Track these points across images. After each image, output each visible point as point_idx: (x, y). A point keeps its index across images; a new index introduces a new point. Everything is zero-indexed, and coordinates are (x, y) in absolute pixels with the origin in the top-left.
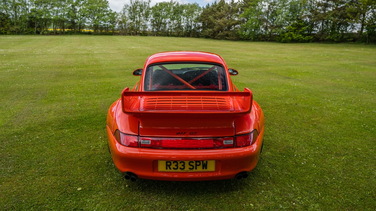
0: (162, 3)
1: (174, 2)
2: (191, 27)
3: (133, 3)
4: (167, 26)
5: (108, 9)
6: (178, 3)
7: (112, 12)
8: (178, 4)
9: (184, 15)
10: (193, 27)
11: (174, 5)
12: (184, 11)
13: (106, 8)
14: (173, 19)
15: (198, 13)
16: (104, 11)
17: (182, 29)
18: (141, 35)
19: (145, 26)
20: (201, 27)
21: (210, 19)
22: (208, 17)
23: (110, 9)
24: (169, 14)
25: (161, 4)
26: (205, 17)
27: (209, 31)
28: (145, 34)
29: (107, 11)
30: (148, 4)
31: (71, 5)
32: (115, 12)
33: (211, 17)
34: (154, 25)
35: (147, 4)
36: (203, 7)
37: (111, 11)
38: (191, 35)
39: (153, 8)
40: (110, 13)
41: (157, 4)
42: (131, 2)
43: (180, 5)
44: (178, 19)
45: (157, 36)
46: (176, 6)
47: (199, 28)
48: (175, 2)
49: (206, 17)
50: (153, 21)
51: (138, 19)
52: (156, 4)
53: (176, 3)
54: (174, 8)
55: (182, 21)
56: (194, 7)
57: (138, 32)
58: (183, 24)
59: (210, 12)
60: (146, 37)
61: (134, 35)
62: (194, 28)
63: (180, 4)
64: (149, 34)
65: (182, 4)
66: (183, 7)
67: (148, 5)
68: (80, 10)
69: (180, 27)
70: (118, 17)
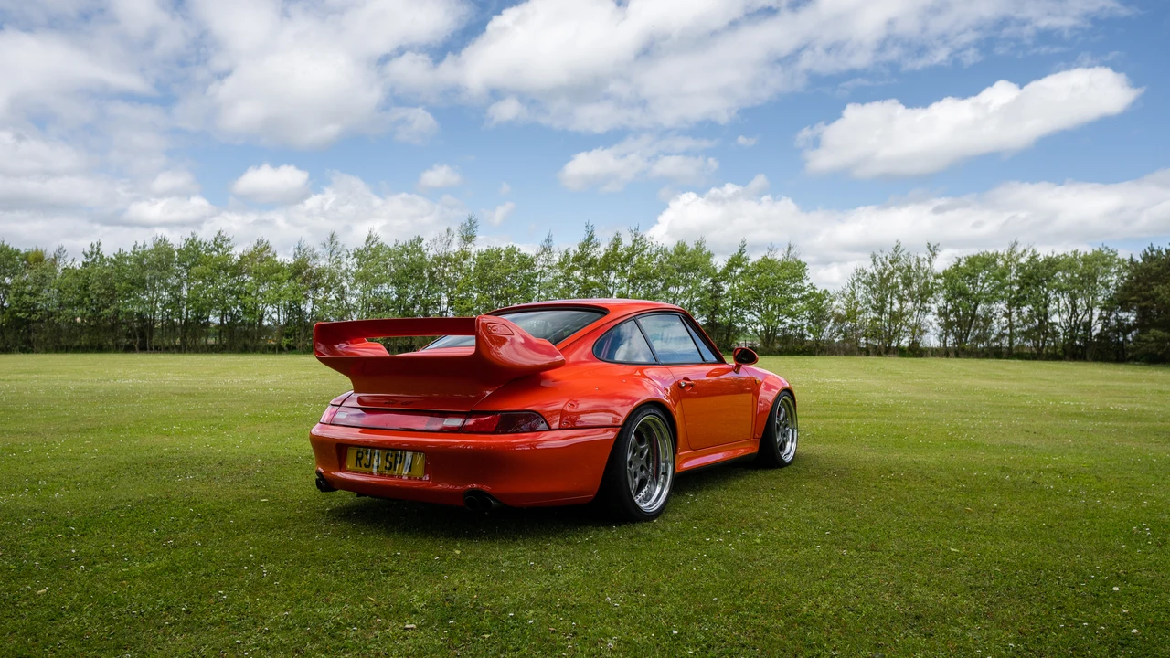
0: (976, 257)
1: (1020, 251)
2: (1088, 326)
3: (880, 264)
4: (998, 325)
5: (806, 283)
6: (1033, 252)
7: (817, 292)
8: (1033, 257)
9: (1060, 290)
10: (1099, 327)
11: (1022, 261)
12: (1059, 274)
13: (800, 281)
14: (1017, 302)
15: (1114, 279)
16: (795, 291)
17: (1055, 334)
18: (901, 352)
19: (918, 330)
20: (1135, 326)
21: (1158, 295)
22: (1150, 288)
23: (811, 284)
24: (1001, 287)
25: (971, 261)
26: (1140, 290)
27: (1155, 337)
28: (915, 351)
29: (803, 290)
30: (930, 261)
31: (710, 279)
32: (826, 291)
33: (1163, 291)
34: (948, 326)
35: (926, 262)
36: (1132, 259)
37: (814, 288)
38: (1088, 355)
39: (946, 274)
40: (812, 295)
41: (959, 260)
42: (874, 261)
43: (1041, 259)
44: (1036, 303)
45: (957, 356)
46: (1030, 261)
47: (1123, 328)
48: (1025, 251)
49: (1145, 290)
50: (942, 313)
51: (896, 306)
52: (956, 261)
53: (1029, 254)
54: (1021, 268)
55: (1052, 307)
56: (1100, 261)
57: (894, 344)
58: (1056, 318)
59: (1158, 274)
60: (919, 360)
61: (879, 354)
62: (1102, 330)
63: (1041, 256)
64: (929, 352)
65: (1050, 255)
66: (1052, 264)
67: (927, 265)
68: (732, 290)
69: (1044, 328)
70: (835, 303)
